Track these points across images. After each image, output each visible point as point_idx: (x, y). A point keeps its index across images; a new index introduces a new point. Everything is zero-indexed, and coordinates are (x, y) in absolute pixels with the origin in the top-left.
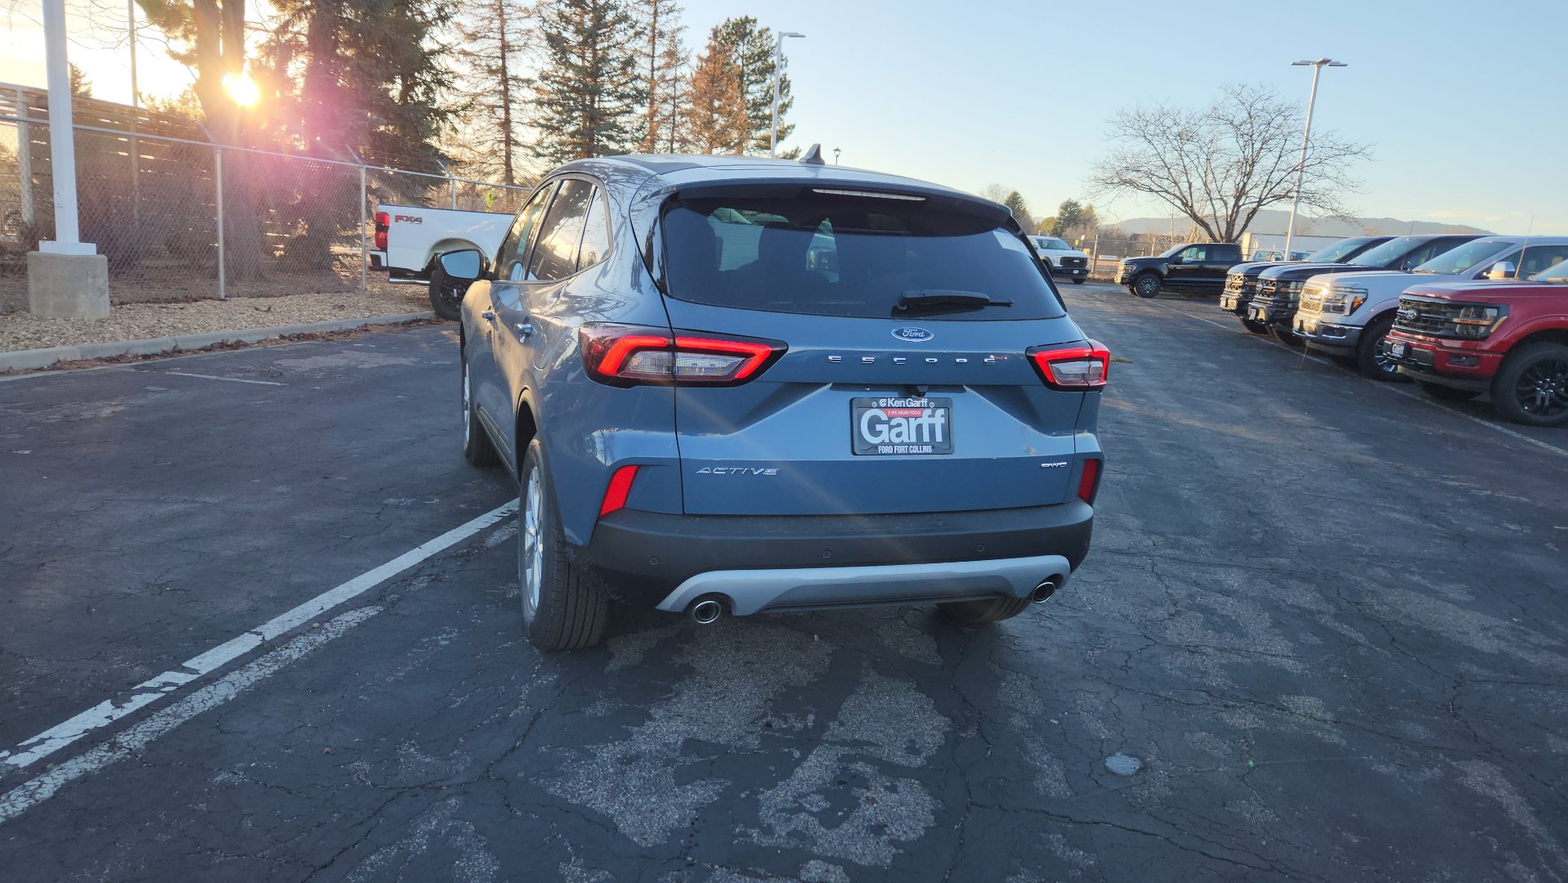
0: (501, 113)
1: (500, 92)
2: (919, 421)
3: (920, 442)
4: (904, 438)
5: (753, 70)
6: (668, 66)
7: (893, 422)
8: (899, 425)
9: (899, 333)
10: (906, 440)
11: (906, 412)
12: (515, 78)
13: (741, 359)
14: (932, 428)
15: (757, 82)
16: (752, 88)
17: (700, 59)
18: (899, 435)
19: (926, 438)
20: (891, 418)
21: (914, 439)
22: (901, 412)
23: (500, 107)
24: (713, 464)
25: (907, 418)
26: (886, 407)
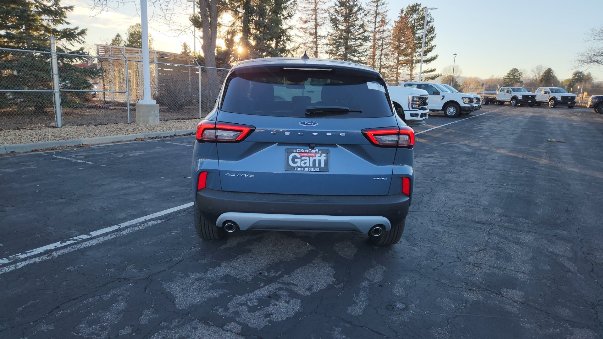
0: (314, 49)
1: (314, 42)
2: (314, 158)
3: (314, 166)
4: (307, 165)
5: (419, 24)
6: (381, 26)
7: (303, 158)
8: (305, 160)
9: (302, 123)
10: (308, 166)
11: (309, 155)
12: (320, 36)
13: (238, 133)
14: (320, 162)
15: (420, 29)
16: (419, 32)
17: (395, 22)
18: (305, 163)
19: (317, 165)
20: (302, 157)
21: (311, 165)
22: (307, 155)
23: (314, 47)
24: (230, 172)
25: (309, 157)
26: (300, 152)
